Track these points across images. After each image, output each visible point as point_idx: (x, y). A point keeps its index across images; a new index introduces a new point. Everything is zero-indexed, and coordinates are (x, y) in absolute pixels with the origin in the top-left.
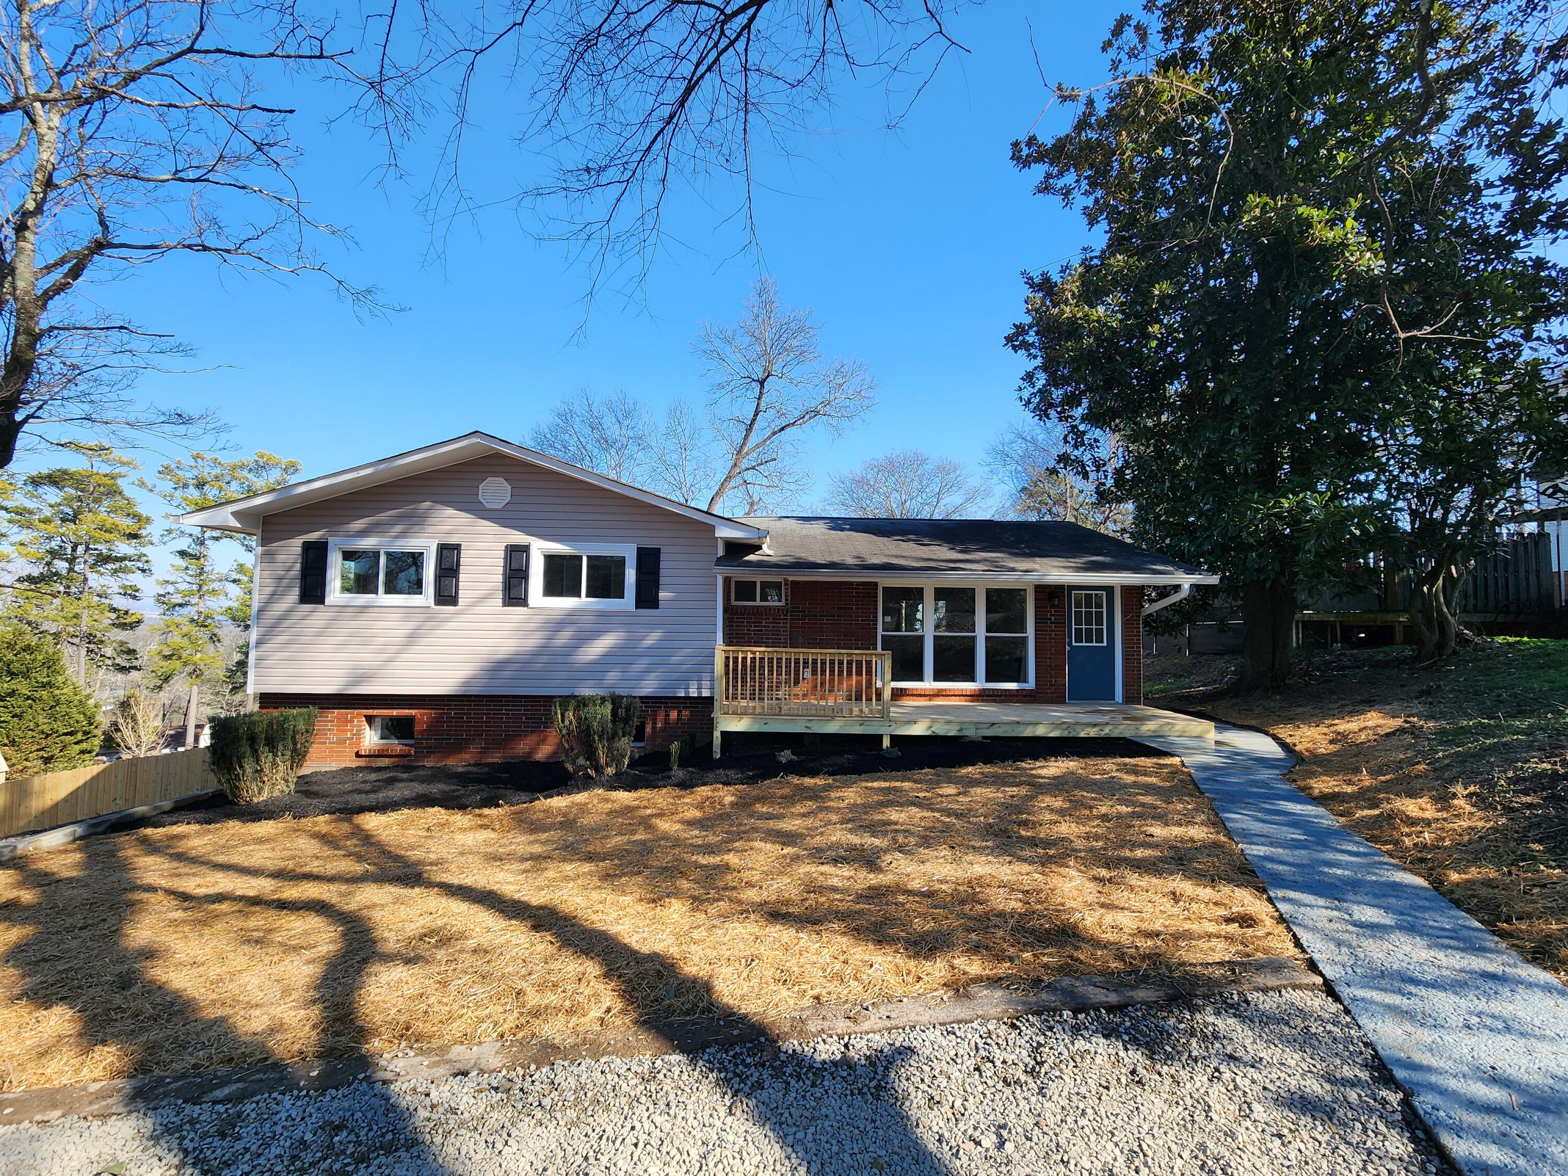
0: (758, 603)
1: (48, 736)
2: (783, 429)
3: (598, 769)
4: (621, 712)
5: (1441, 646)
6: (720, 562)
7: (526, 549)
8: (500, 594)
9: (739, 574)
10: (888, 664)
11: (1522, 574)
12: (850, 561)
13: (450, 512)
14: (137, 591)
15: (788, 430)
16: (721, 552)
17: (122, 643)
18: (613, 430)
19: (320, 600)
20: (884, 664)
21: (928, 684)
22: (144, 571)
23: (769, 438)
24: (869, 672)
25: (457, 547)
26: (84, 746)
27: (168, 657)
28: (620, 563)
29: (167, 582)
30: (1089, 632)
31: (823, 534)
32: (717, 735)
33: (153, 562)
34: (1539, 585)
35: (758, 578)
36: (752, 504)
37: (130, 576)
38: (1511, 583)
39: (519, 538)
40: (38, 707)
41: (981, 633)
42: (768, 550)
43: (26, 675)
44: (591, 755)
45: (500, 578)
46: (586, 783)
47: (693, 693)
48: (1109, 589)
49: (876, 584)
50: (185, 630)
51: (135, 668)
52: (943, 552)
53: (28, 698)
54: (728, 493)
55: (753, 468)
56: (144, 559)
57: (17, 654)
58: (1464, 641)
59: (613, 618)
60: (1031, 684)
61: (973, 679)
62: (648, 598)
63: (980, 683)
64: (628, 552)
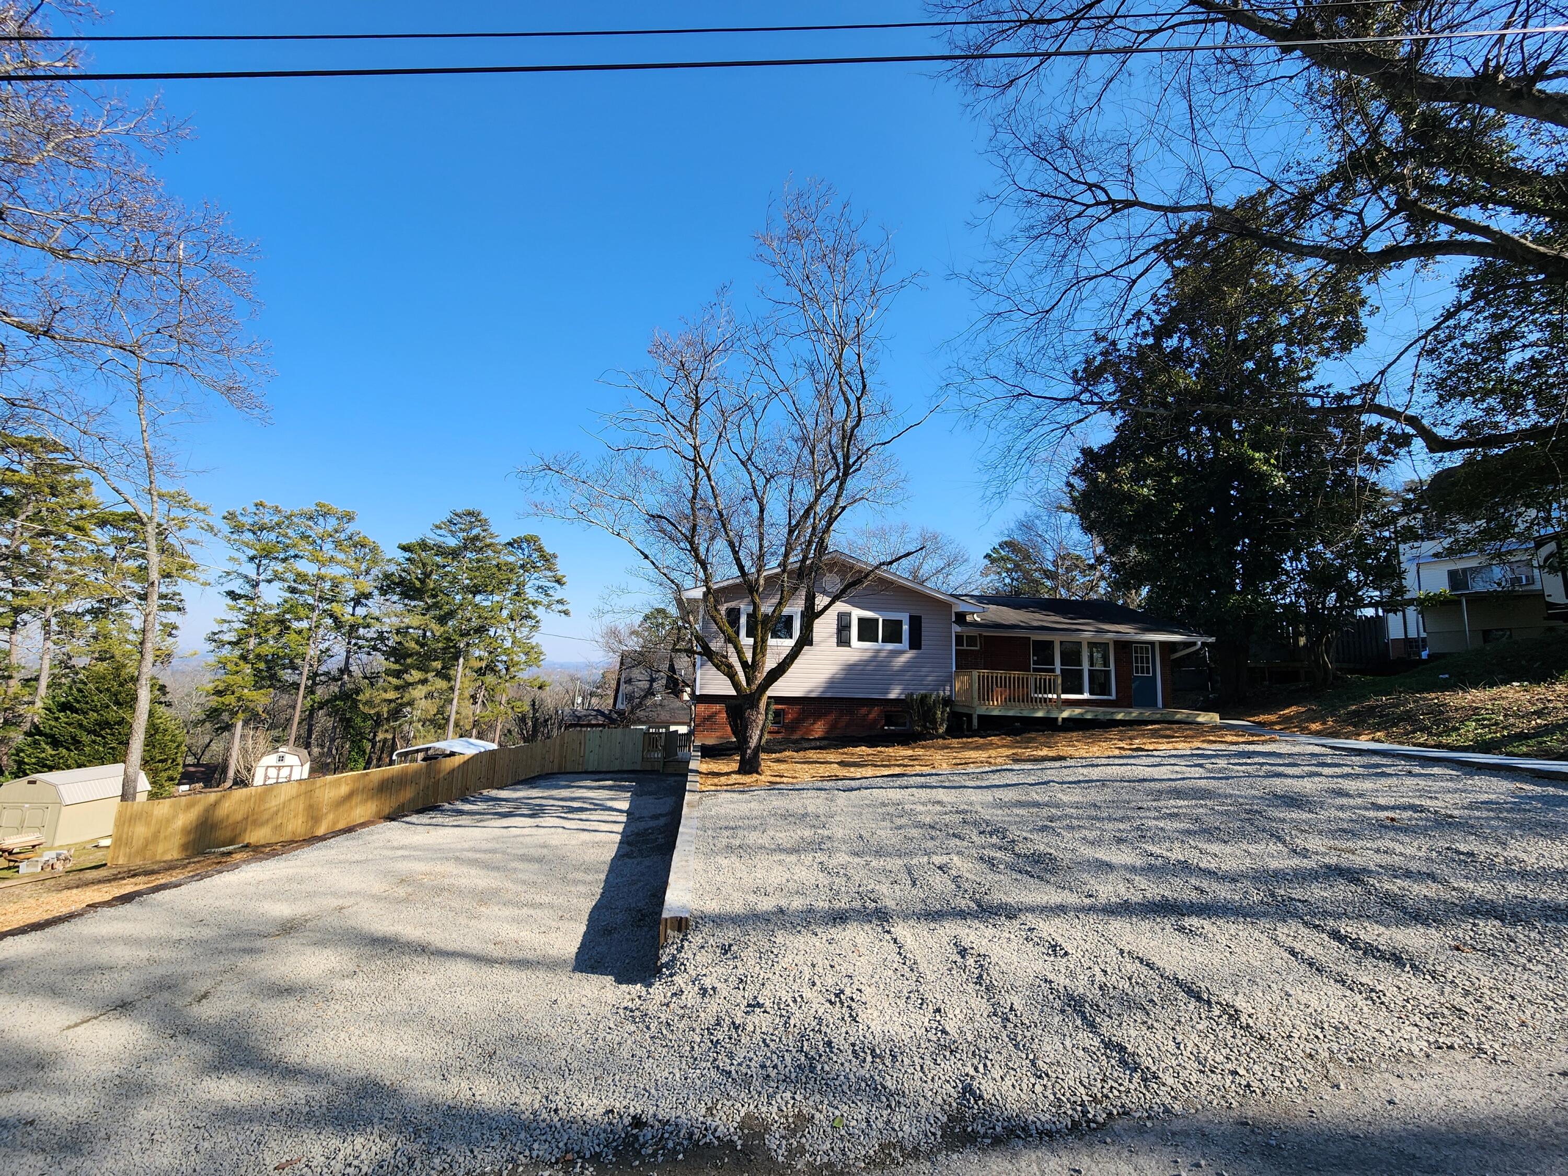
0: (965, 647)
5: (1325, 680)
6: (954, 625)
7: (848, 615)
8: (837, 641)
9: (963, 631)
11: (1368, 640)
16: (953, 618)
21: (1060, 695)
22: (179, 609)
28: (900, 623)
30: (1142, 668)
32: (974, 717)
34: (1377, 646)
37: (170, 614)
38: (1362, 642)
39: (844, 608)
41: (1086, 667)
42: (976, 617)
45: (835, 632)
47: (941, 694)
48: (1152, 643)
49: (1029, 637)
51: (165, 703)
57: (121, 685)
58: (1336, 678)
59: (901, 652)
60: (1113, 697)
61: (1082, 693)
62: (915, 643)
63: (1086, 696)
64: (904, 617)
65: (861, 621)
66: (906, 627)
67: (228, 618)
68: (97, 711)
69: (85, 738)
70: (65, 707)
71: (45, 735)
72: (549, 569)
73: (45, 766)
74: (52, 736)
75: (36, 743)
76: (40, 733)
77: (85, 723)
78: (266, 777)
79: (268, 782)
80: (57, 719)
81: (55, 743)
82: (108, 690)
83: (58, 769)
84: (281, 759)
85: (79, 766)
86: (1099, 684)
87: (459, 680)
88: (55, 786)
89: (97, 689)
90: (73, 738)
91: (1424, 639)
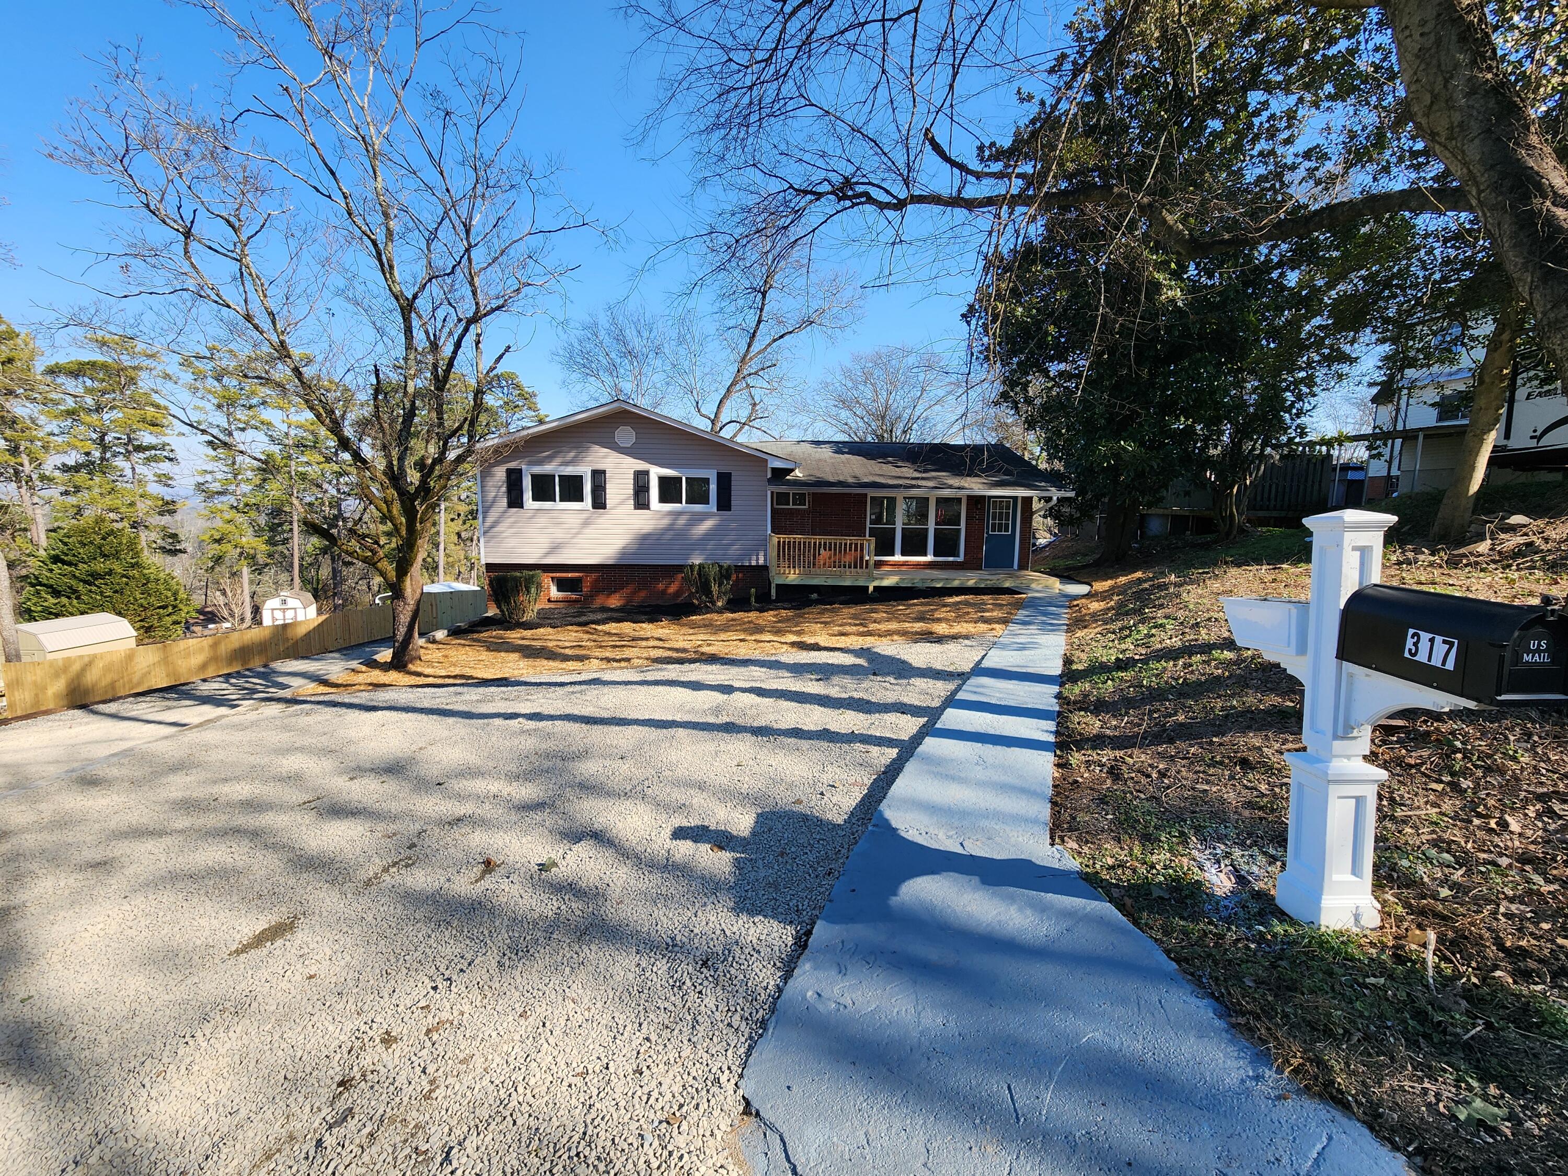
0: (791, 506)
1: (145, 609)
2: (781, 337)
3: (713, 603)
4: (724, 572)
5: (1228, 534)
6: (770, 481)
7: (647, 473)
8: (632, 502)
9: (783, 489)
10: (873, 546)
11: (1310, 483)
12: (851, 480)
13: (596, 448)
14: (171, 479)
15: (786, 337)
16: (769, 476)
17: (164, 528)
18: (636, 343)
19: (521, 506)
20: (869, 543)
21: (898, 558)
22: (171, 460)
23: (769, 345)
24: (862, 550)
25: (604, 472)
26: (174, 617)
27: (218, 541)
28: (706, 481)
29: (206, 471)
30: (1000, 525)
31: (831, 458)
32: (773, 586)
33: (178, 451)
34: (1320, 490)
35: (791, 491)
36: (755, 405)
37: (161, 465)
38: (1302, 487)
39: (642, 465)
40: (133, 584)
41: (931, 526)
42: (798, 473)
43: (116, 555)
44: (708, 593)
45: (632, 492)
46: (709, 611)
47: (754, 563)
48: (1015, 498)
49: (866, 495)
50: (227, 516)
51: (180, 551)
52: (908, 471)
53: (124, 576)
54: (735, 396)
55: (756, 373)
56: (167, 448)
57: (104, 539)
58: (1242, 530)
59: (704, 517)
60: (961, 559)
61: (925, 555)
62: (724, 504)
63: (929, 558)
64: (711, 475)
65: (663, 480)
66: (713, 487)
67: (209, 468)
68: (85, 563)
69: (81, 587)
70: (56, 559)
71: (44, 585)
72: (530, 408)
73: (51, 613)
74: (51, 586)
75: (38, 592)
76: (41, 584)
77: (77, 573)
78: (274, 619)
79: (277, 623)
80: (51, 570)
81: (56, 593)
82: (91, 543)
83: (64, 616)
84: (284, 602)
85: (82, 613)
86: (945, 545)
87: (442, 525)
88: (35, 635)
89: (81, 542)
90: (70, 588)
91: (1397, 478)
